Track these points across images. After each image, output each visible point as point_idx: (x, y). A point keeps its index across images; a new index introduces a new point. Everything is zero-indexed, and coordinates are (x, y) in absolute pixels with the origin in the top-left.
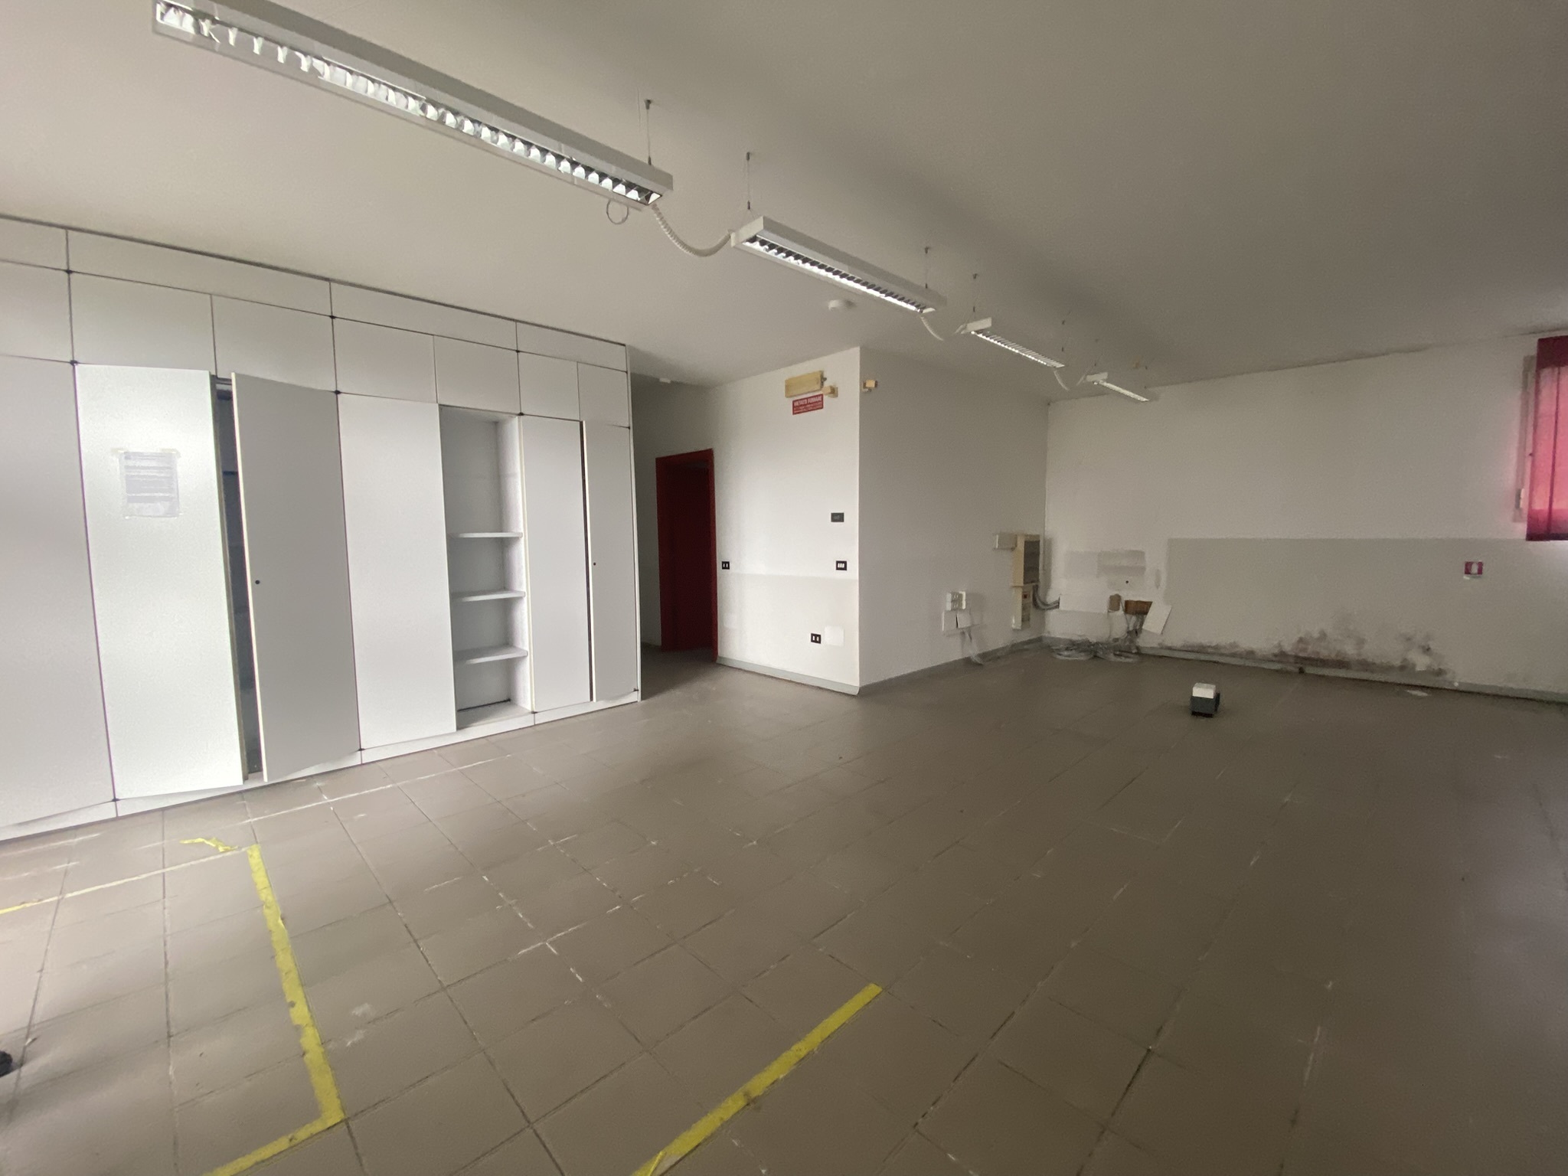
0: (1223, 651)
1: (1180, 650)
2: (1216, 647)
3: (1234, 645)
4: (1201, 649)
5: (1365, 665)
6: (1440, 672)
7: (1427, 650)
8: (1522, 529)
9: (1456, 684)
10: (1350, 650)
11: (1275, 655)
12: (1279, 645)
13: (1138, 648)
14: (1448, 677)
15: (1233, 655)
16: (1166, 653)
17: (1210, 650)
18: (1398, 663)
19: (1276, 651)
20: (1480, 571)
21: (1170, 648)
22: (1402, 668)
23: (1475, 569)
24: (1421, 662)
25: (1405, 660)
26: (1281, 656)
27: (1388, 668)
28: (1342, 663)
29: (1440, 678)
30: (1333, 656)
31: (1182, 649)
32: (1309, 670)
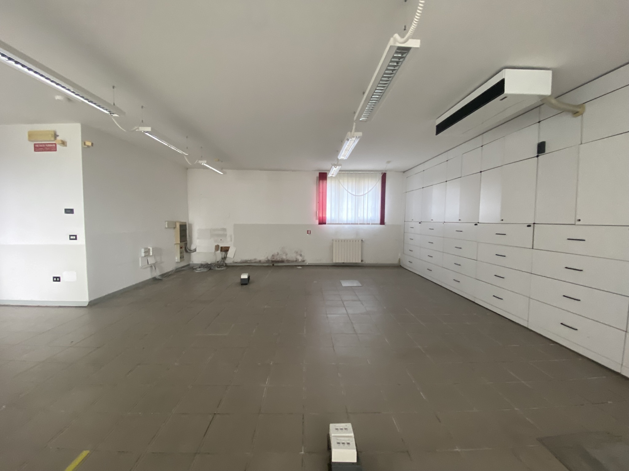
0: (253, 262)
2: (250, 260)
3: (255, 259)
4: (246, 262)
5: (288, 261)
6: (304, 261)
7: (301, 255)
8: (317, 222)
9: (307, 264)
10: (284, 257)
11: (266, 261)
12: (267, 258)
13: (226, 264)
14: (306, 262)
15: (255, 262)
16: (235, 264)
17: (249, 262)
18: (295, 260)
19: (267, 260)
20: (310, 233)
21: (236, 263)
22: (296, 261)
23: (309, 232)
24: (300, 259)
25: (296, 258)
26: (268, 261)
27: (293, 262)
28: (282, 261)
29: (304, 263)
30: (281, 260)
31: (241, 262)
32: (275, 264)
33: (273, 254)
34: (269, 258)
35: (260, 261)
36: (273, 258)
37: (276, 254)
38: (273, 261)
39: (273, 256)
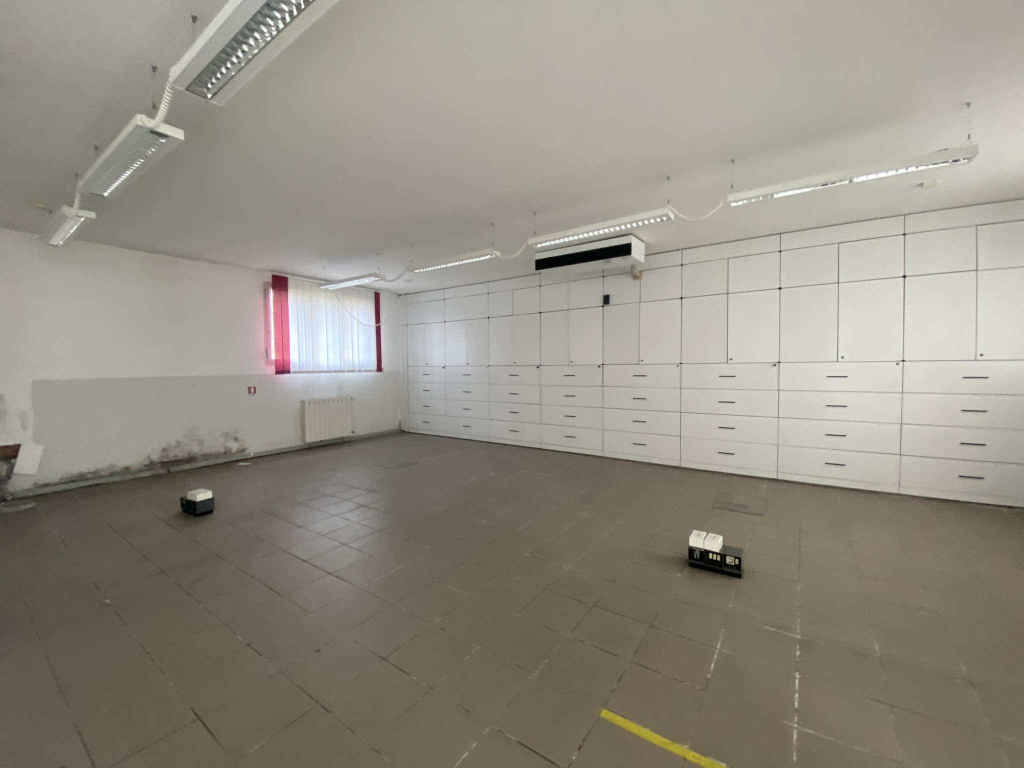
0: (103, 473)
1: (56, 484)
2: (95, 473)
3: (111, 466)
4: (81, 477)
5: (206, 456)
6: (243, 450)
7: (236, 439)
8: (272, 369)
9: (252, 454)
10: (196, 449)
11: (146, 466)
12: (149, 457)
13: (11, 494)
14: (248, 451)
15: (112, 475)
16: (40, 491)
17: (90, 476)
18: (223, 450)
19: (147, 462)
20: (255, 392)
21: (47, 485)
22: (225, 453)
23: (252, 390)
24: (234, 446)
25: (226, 447)
26: (152, 465)
27: (217, 455)
28: (191, 459)
29: (244, 453)
30: (186, 456)
31: (63, 481)
32: (174, 469)
33: (164, 446)
34: (155, 457)
35: (127, 470)
36: (167, 457)
37: (174, 444)
38: (164, 464)
39: (164, 450)
